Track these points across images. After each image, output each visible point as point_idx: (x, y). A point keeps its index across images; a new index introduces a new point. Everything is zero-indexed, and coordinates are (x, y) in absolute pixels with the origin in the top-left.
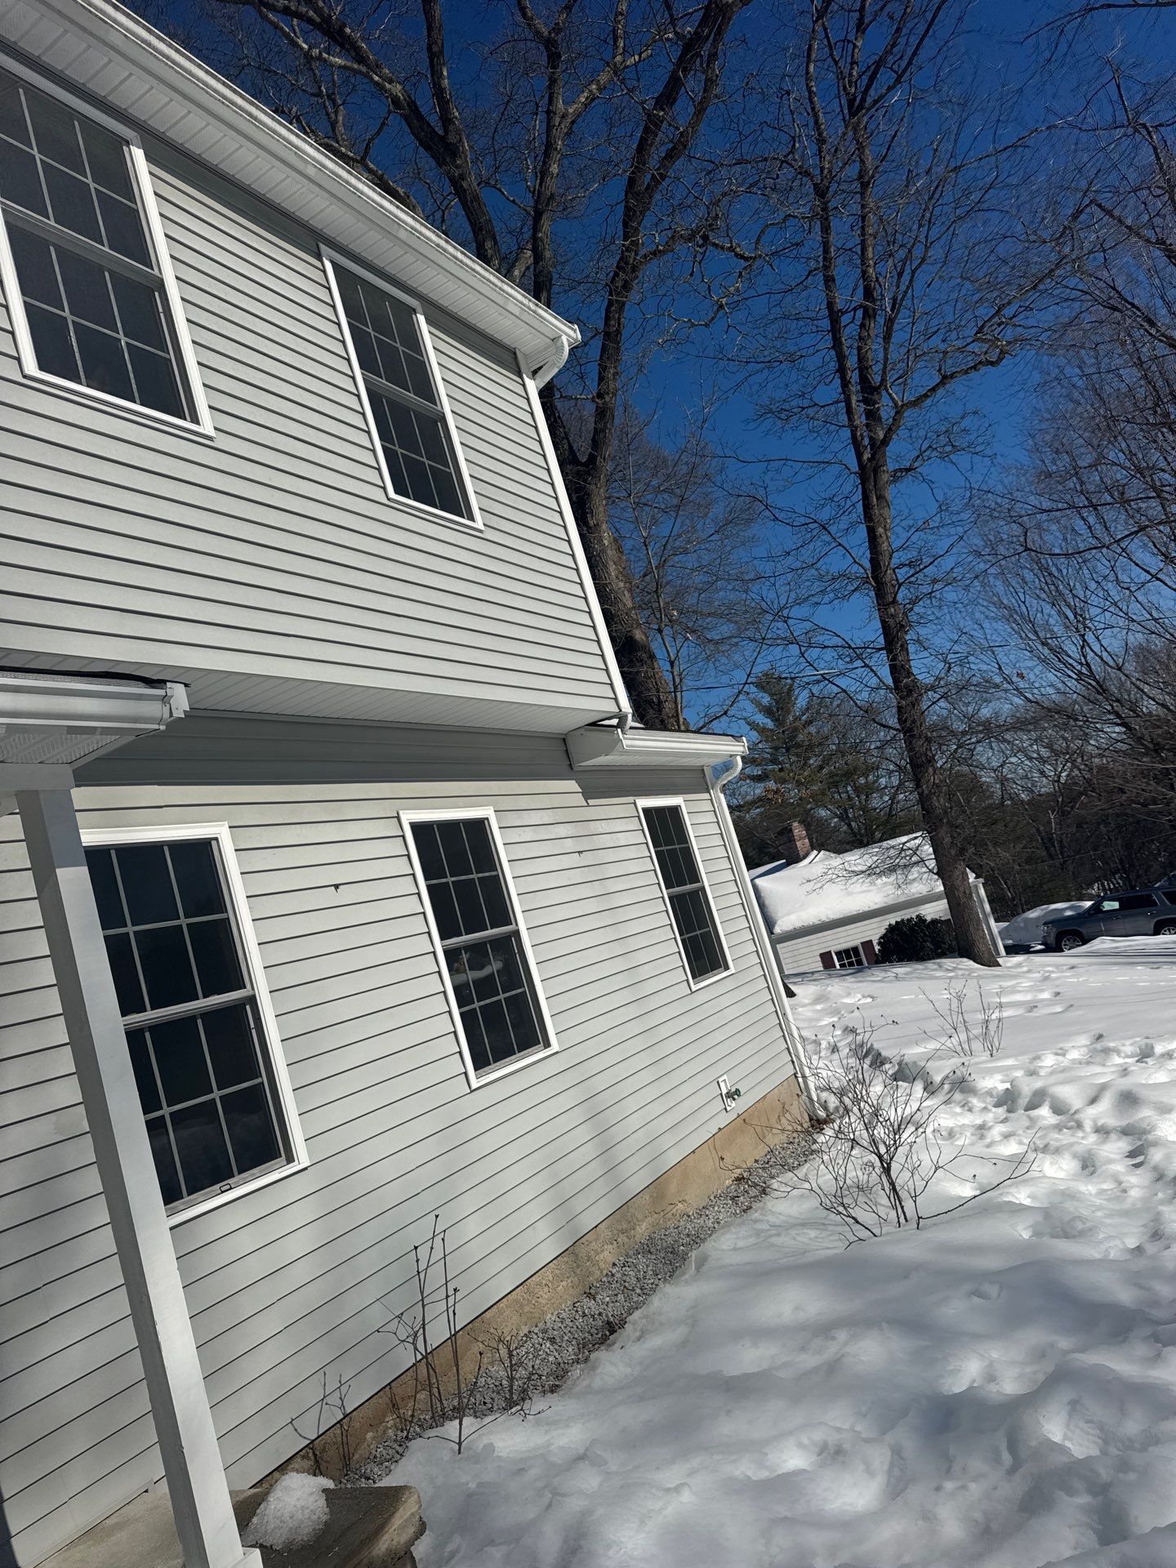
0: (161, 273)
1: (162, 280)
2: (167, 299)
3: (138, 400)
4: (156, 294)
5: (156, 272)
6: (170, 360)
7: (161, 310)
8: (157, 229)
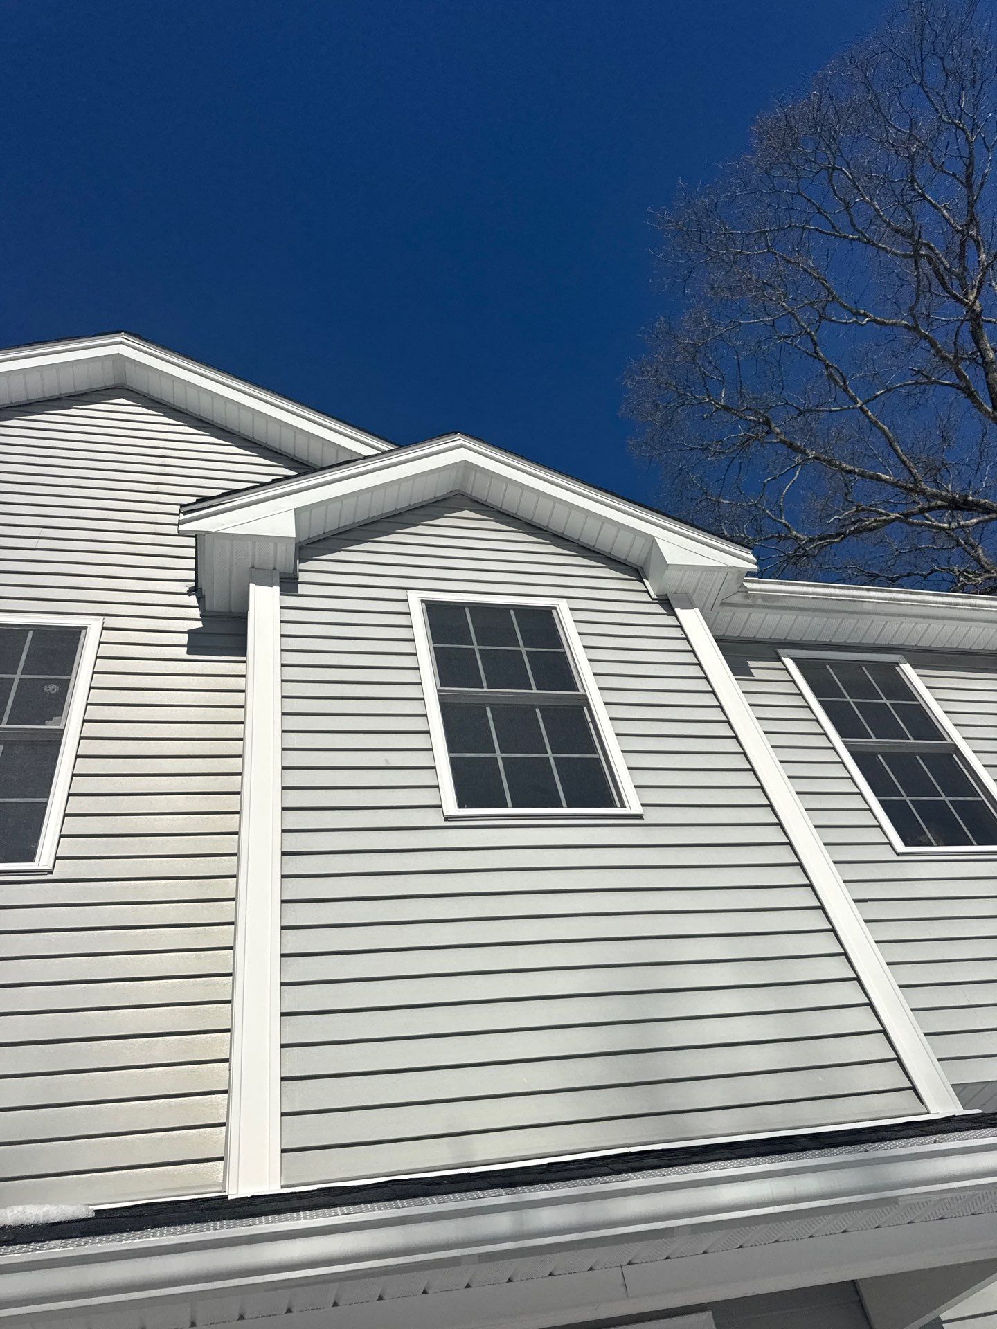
0: (952, 740)
1: (955, 745)
2: (964, 757)
3: (975, 843)
4: (954, 756)
5: (949, 741)
6: (983, 801)
7: (962, 766)
8: (937, 711)
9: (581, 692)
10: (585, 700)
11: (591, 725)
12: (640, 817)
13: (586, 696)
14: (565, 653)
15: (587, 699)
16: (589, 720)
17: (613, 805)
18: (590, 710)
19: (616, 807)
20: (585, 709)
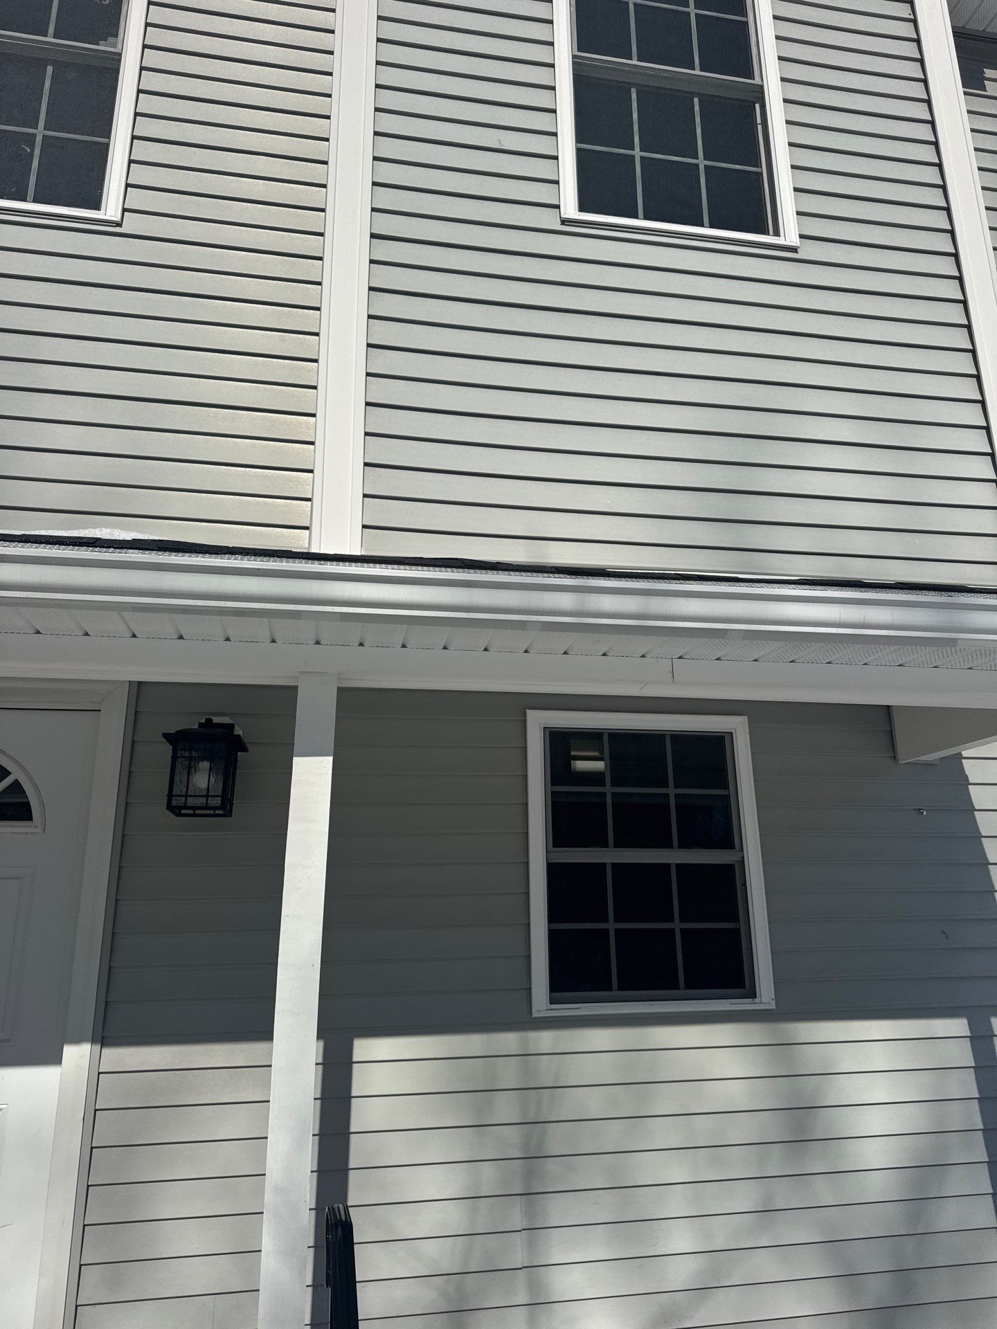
9: (757, 81)
10: (759, 94)
11: (760, 127)
12: (794, 250)
13: (762, 87)
14: (747, 23)
15: (763, 92)
16: (759, 121)
17: (764, 231)
18: (763, 107)
19: (769, 234)
20: (757, 106)
